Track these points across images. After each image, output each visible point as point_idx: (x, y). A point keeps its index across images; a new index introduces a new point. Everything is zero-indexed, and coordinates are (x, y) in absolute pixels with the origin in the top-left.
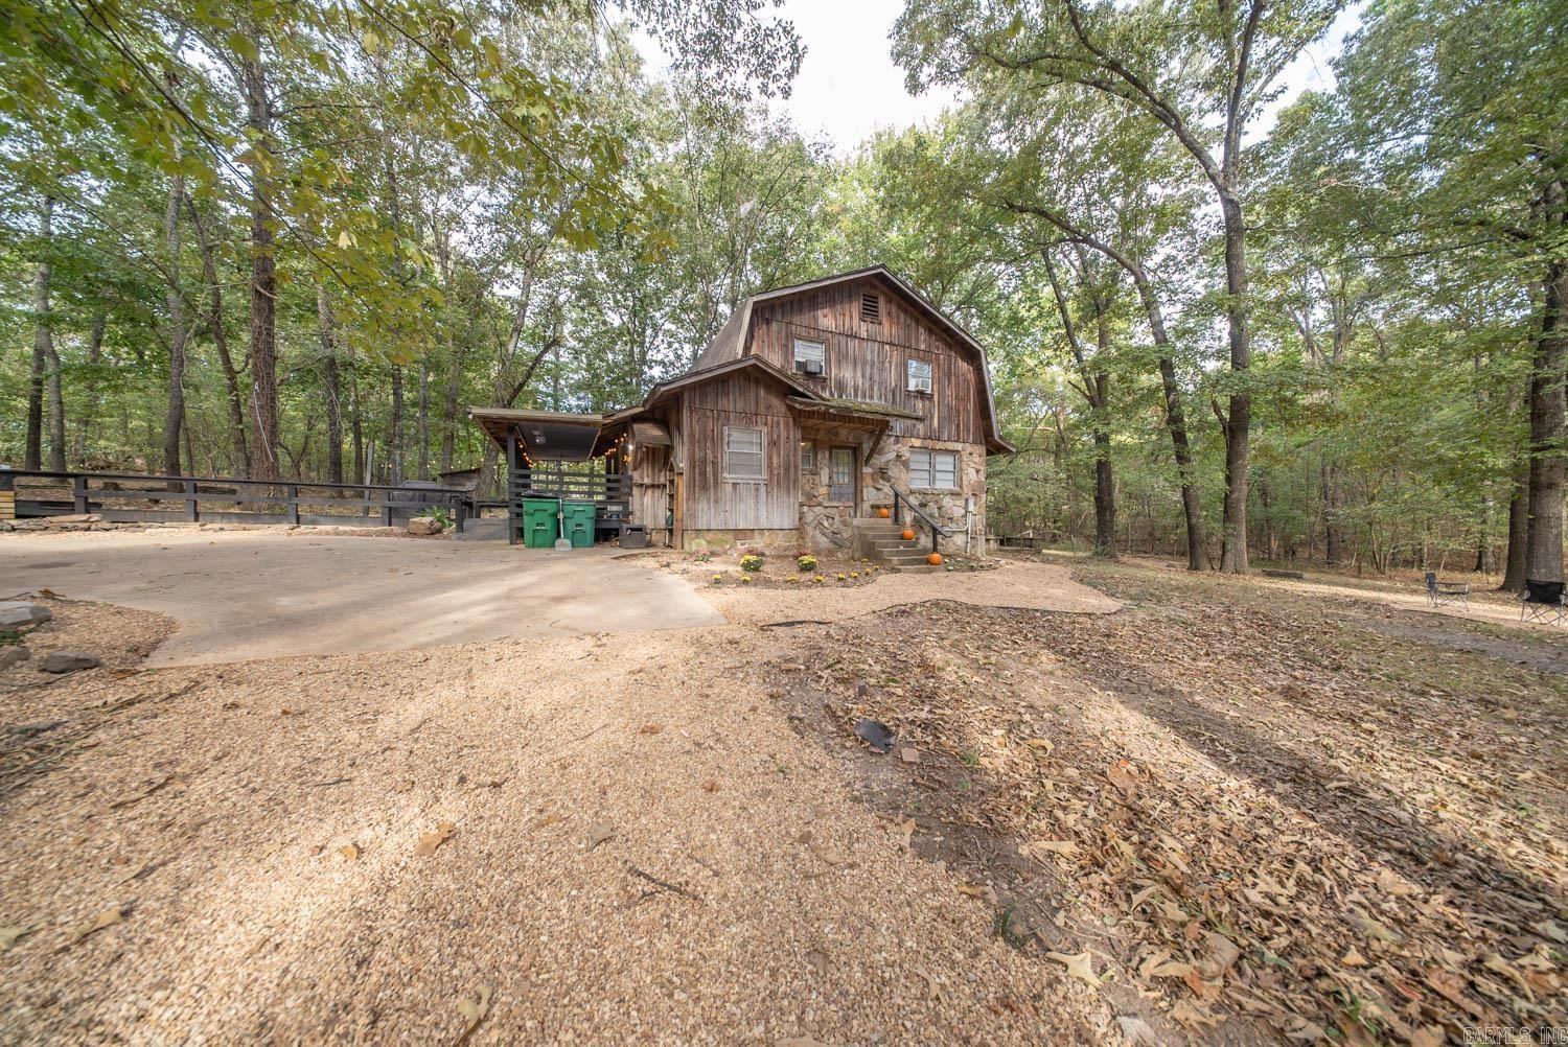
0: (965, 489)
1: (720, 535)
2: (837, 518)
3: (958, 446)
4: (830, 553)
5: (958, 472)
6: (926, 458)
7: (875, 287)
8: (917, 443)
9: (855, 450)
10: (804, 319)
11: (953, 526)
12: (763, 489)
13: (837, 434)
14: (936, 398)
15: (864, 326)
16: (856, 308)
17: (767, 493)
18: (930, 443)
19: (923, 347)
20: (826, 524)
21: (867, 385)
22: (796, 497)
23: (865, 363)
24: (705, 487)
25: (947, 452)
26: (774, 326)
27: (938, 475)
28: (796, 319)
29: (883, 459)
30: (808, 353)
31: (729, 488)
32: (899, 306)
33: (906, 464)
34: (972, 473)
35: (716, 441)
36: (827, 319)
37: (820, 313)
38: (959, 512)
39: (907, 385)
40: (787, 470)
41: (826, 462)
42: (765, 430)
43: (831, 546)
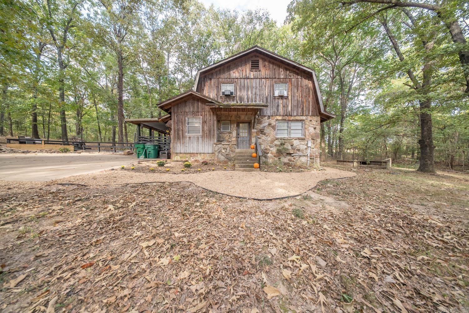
0: (307, 137)
1: (185, 155)
2: (228, 149)
3: (304, 118)
4: (226, 162)
5: (304, 129)
6: (286, 124)
7: (258, 57)
8: (280, 118)
9: (249, 123)
10: (226, 75)
11: (300, 153)
12: (200, 139)
13: (240, 117)
14: (290, 98)
15: (252, 73)
16: (248, 66)
17: (202, 140)
18: (287, 118)
19: (282, 77)
20: (223, 151)
21: (254, 97)
22: (214, 141)
23: (252, 87)
24: (179, 138)
25: (297, 120)
26: (213, 81)
27: (292, 131)
28: (222, 76)
29: (262, 126)
30: (228, 88)
31: (188, 138)
32: (270, 62)
33: (274, 128)
34: (311, 130)
35: (183, 122)
36: (235, 74)
37: (232, 72)
38: (303, 147)
39: (274, 94)
40: (210, 131)
41: (235, 128)
42: (201, 117)
43: (226, 159)
